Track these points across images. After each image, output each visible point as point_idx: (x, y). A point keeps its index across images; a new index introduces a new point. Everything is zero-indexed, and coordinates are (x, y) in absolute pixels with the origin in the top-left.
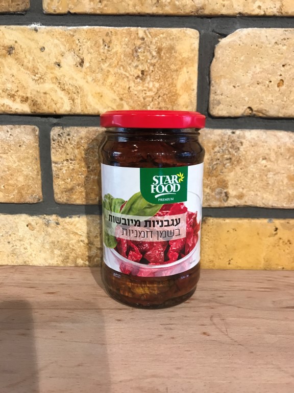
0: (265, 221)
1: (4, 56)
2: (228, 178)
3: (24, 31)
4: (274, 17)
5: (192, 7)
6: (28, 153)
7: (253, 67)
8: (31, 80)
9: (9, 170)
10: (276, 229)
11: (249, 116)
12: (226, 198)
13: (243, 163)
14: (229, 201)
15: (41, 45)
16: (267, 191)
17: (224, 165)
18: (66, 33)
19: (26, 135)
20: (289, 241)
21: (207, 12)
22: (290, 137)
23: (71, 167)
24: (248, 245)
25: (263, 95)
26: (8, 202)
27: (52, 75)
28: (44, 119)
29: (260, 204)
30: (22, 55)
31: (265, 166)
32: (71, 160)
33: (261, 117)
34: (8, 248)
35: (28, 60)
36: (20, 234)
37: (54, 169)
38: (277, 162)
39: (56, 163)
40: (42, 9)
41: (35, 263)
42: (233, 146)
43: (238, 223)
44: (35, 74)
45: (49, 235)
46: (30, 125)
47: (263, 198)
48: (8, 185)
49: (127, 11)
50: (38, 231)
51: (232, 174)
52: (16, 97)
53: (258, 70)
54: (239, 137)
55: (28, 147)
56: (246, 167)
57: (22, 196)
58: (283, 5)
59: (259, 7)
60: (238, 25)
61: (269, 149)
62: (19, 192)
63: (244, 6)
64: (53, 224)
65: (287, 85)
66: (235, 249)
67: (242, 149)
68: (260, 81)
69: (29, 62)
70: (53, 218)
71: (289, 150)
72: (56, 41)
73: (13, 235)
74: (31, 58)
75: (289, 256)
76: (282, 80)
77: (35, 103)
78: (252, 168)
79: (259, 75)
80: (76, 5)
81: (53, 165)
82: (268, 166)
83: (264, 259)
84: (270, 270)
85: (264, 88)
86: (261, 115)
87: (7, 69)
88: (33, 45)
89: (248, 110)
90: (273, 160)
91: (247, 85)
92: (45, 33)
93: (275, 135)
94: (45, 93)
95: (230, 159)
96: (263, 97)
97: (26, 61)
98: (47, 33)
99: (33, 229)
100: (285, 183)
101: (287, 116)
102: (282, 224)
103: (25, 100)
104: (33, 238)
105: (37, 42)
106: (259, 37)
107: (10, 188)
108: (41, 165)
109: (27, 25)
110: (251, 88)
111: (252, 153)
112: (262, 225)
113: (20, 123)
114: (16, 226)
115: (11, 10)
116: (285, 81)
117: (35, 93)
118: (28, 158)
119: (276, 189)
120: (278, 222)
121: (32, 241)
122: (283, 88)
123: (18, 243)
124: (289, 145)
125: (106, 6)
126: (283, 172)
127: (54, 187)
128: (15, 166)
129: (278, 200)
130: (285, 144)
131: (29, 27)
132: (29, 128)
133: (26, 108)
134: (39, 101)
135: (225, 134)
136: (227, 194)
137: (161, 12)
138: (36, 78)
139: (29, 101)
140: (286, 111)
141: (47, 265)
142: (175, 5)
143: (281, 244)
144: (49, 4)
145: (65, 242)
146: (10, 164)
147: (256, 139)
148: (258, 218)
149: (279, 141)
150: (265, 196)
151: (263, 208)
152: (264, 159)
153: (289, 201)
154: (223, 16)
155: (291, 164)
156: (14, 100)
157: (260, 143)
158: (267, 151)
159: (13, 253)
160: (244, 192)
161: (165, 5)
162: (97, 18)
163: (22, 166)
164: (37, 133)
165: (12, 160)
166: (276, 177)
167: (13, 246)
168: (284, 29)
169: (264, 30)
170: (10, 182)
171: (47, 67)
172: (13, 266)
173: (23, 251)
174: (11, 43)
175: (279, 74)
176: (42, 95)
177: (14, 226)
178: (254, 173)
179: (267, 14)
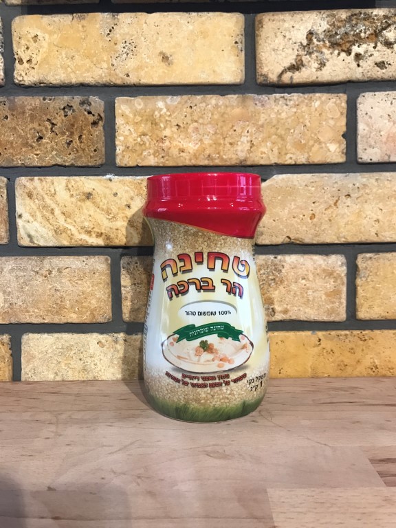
0: (309, 333)
1: (84, 200)
2: (273, 296)
3: (100, 180)
4: (304, 165)
5: (237, 159)
6: (101, 279)
7: (289, 205)
8: (105, 219)
9: (83, 294)
10: (320, 340)
11: (288, 244)
12: (273, 313)
13: (286, 283)
14: (276, 316)
15: (114, 191)
16: (308, 307)
17: (270, 285)
18: (135, 181)
19: (100, 264)
20: (332, 350)
21: (249, 163)
22: (324, 260)
23: (138, 290)
24: (296, 355)
25: (299, 226)
26: (81, 322)
27: (123, 215)
28: (115, 250)
29: (303, 318)
30: (98, 200)
31: (305, 285)
32: (138, 284)
33: (298, 244)
34: (80, 365)
35: (103, 203)
36: (91, 351)
37: (123, 292)
38: (315, 280)
39: (125, 287)
40: (115, 163)
41: (104, 378)
42: (276, 268)
43: (285, 336)
44: (109, 214)
45: (118, 351)
46: (103, 255)
47: (305, 313)
48: (82, 307)
49: (185, 164)
50: (108, 348)
51: (277, 292)
52: (92, 233)
53: (293, 207)
54: (280, 261)
55: (101, 274)
56: (288, 286)
57: (94, 316)
58: (310, 156)
59: (291, 158)
60: (275, 172)
61: (307, 271)
62: (92, 313)
63: (279, 158)
64: (121, 341)
65: (318, 218)
66: (284, 360)
67: (283, 271)
68: (295, 215)
69: (104, 205)
70: (121, 336)
71: (324, 270)
72: (127, 188)
73: (85, 353)
74: (106, 202)
75: (333, 364)
76: (313, 214)
77: (108, 238)
78: (294, 287)
79: (294, 211)
80: (143, 160)
81: (122, 288)
82: (308, 285)
83: (311, 367)
84: (318, 377)
85: (299, 221)
86: (298, 242)
87: (86, 211)
88: (108, 191)
89: (287, 239)
90: (311, 279)
91: (284, 219)
92: (118, 183)
93: (311, 259)
94: (117, 229)
95: (274, 279)
96: (298, 228)
97: (101, 204)
98: (120, 182)
99: (103, 346)
100: (323, 299)
101: (320, 242)
102: (323, 335)
103: (100, 235)
104: (102, 355)
105: (111, 189)
106: (292, 181)
107: (84, 310)
108: (112, 289)
109: (103, 175)
110: (288, 221)
111: (293, 274)
112: (307, 337)
113: (94, 254)
114: (88, 344)
115: (90, 164)
116: (316, 215)
117: (108, 229)
118: (101, 283)
119: (315, 305)
120: (320, 334)
121: (102, 358)
122: (315, 220)
123: (89, 360)
124: (323, 266)
125: (167, 160)
126: (320, 289)
127: (123, 307)
128: (89, 290)
129: (318, 314)
130: (320, 266)
131: (104, 177)
132: (102, 258)
133: (100, 242)
134: (112, 236)
135: (269, 259)
136: (273, 310)
137: (211, 164)
138: (110, 217)
139: (103, 236)
140: (319, 239)
141: (115, 379)
142: (222, 158)
143: (325, 354)
144: (121, 159)
145: (131, 357)
146: (85, 289)
147: (295, 262)
148: (303, 331)
149: (315, 263)
150: (307, 310)
151: (306, 321)
152: (304, 279)
153: (328, 314)
154: (261, 166)
155: (327, 283)
156: (91, 236)
157: (299, 266)
158: (306, 273)
159: (84, 369)
160: (289, 307)
161: (215, 159)
162: (160, 169)
163: (95, 290)
164: (109, 262)
165: (86, 286)
166: (316, 294)
167: (84, 363)
168: (312, 174)
169: (296, 175)
170: (84, 304)
171: (119, 208)
172: (84, 381)
173: (93, 367)
174: (89, 190)
175: (310, 209)
176: (114, 230)
177: (86, 344)
178: (296, 291)
179: (298, 163)
